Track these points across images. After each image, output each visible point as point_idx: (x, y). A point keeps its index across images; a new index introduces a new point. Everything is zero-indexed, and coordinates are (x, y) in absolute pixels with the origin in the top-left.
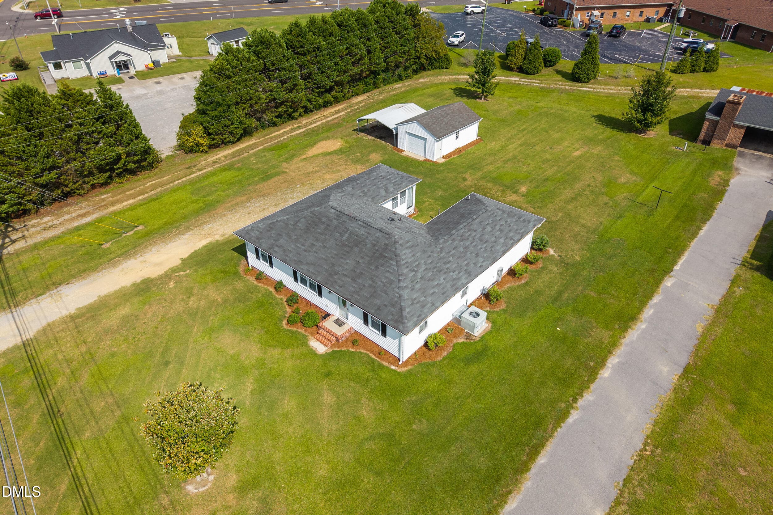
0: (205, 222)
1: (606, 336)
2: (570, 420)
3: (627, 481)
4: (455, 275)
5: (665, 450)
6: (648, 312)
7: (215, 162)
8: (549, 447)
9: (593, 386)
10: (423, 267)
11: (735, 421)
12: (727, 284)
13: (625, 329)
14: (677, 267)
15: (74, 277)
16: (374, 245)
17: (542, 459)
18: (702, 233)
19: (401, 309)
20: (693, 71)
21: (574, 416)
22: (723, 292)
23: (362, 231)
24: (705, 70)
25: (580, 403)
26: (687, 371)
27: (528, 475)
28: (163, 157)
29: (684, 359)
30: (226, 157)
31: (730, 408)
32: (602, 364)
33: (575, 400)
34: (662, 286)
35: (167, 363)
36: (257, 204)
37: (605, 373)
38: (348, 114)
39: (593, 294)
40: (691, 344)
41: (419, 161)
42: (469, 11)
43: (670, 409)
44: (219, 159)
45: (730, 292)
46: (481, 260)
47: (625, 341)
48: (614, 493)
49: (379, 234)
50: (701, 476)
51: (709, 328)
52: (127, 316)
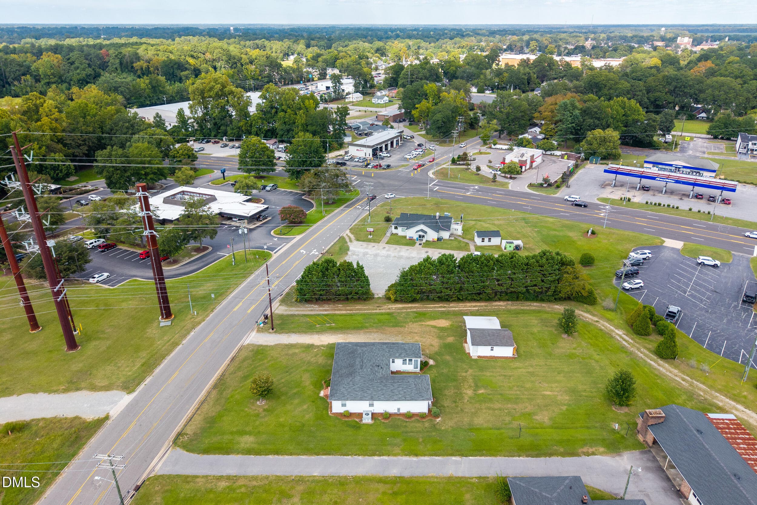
0: (351, 334)
3: (333, 476)
4: (366, 395)
5: (353, 481)
7: (389, 309)
10: (359, 385)
15: (299, 332)
16: (354, 370)
17: (324, 457)
18: (514, 458)
19: (336, 393)
21: (349, 457)
23: (357, 363)
28: (376, 296)
30: (396, 308)
32: (380, 456)
33: (355, 455)
34: (450, 457)
35: (287, 372)
38: (478, 310)
41: (465, 352)
44: (392, 308)
46: (383, 396)
47: (400, 457)
49: (359, 367)
52: (295, 353)
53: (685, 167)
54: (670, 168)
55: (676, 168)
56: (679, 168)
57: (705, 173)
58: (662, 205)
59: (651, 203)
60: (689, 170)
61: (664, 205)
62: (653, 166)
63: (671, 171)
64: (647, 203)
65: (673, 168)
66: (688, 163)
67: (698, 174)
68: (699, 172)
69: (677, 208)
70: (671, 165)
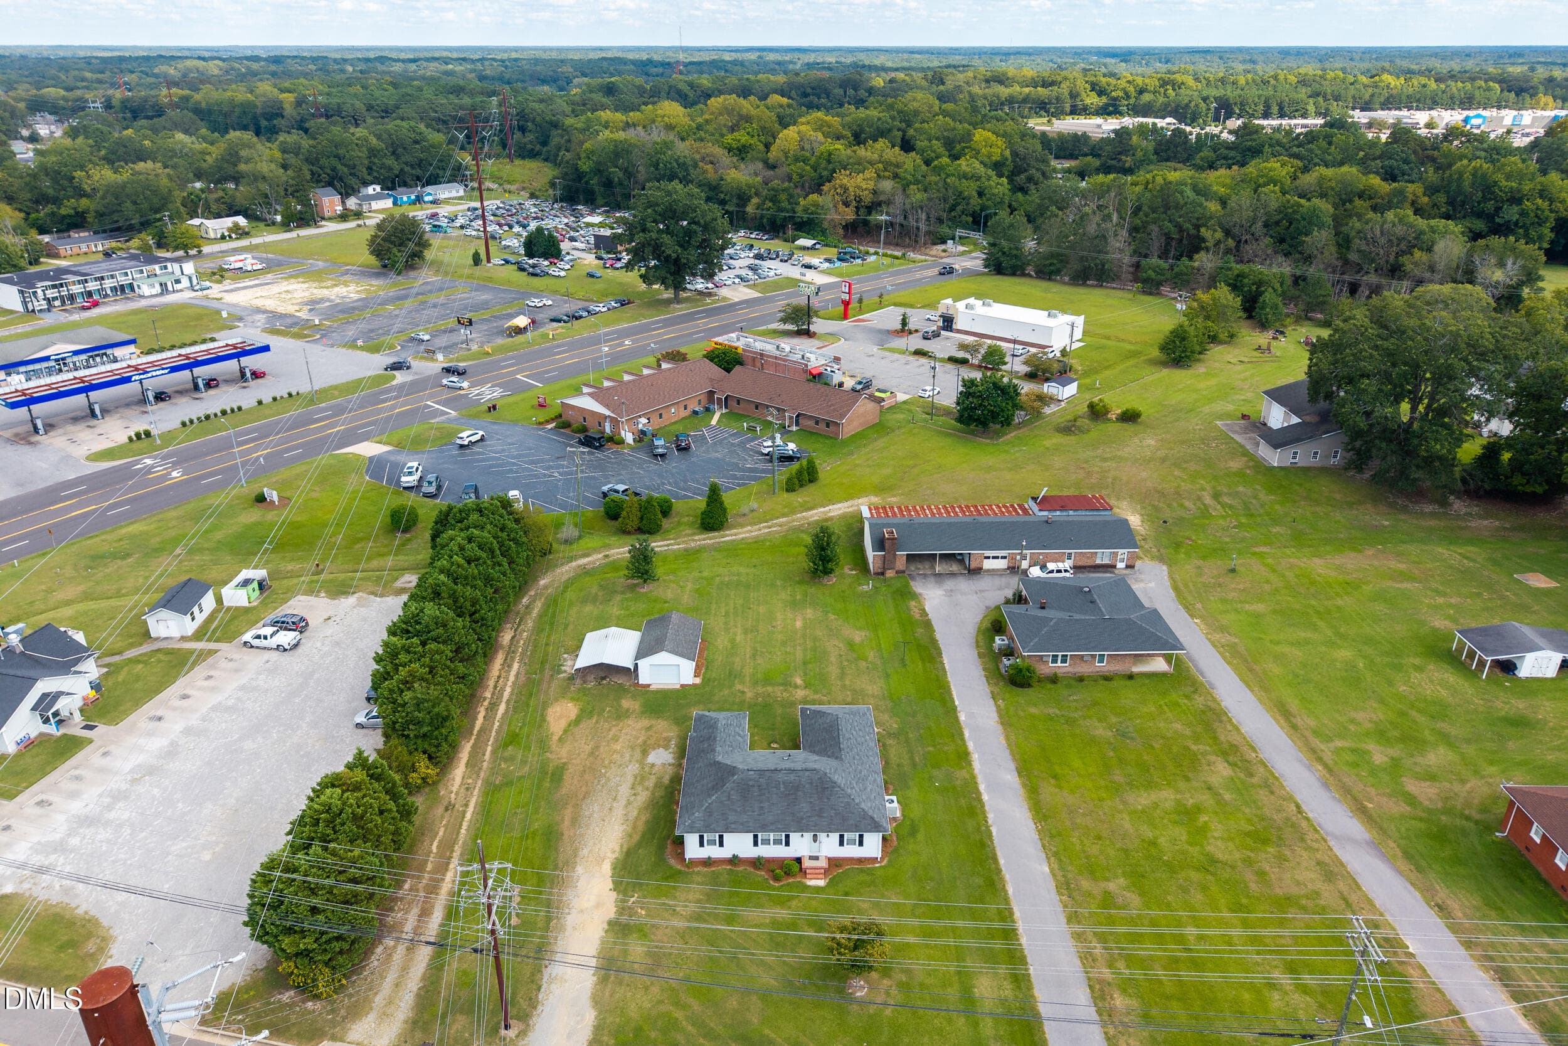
0: (576, 850)
1: (964, 773)
2: (994, 834)
3: (1044, 846)
5: (1045, 821)
6: (971, 745)
7: (467, 789)
8: (999, 854)
9: (987, 808)
11: (1061, 788)
12: (992, 702)
13: (969, 764)
14: (957, 703)
16: (811, 783)
17: (1002, 862)
18: (947, 667)
19: (872, 818)
20: (801, 486)
21: (994, 830)
22: (994, 709)
23: (792, 777)
24: (811, 481)
25: (990, 822)
26: (1019, 772)
27: (1004, 872)
29: (1012, 766)
30: (468, 777)
31: (1052, 781)
32: (979, 794)
34: (962, 722)
36: (593, 809)
37: (985, 797)
39: (931, 749)
40: (1007, 753)
41: (677, 691)
42: (466, 443)
43: (1030, 798)
44: (466, 784)
45: (998, 706)
47: (976, 771)
48: (1044, 855)
49: (807, 773)
50: (1068, 823)
51: (1007, 738)
53: (76, 353)
54: (45, 364)
55: (57, 360)
56: (63, 359)
57: (118, 352)
58: (212, 416)
59: (191, 422)
60: (84, 357)
61: (216, 415)
62: (9, 374)
63: (50, 372)
64: (184, 424)
65: (52, 363)
66: (79, 343)
67: (105, 358)
68: (105, 354)
69: (240, 409)
70: (47, 359)
